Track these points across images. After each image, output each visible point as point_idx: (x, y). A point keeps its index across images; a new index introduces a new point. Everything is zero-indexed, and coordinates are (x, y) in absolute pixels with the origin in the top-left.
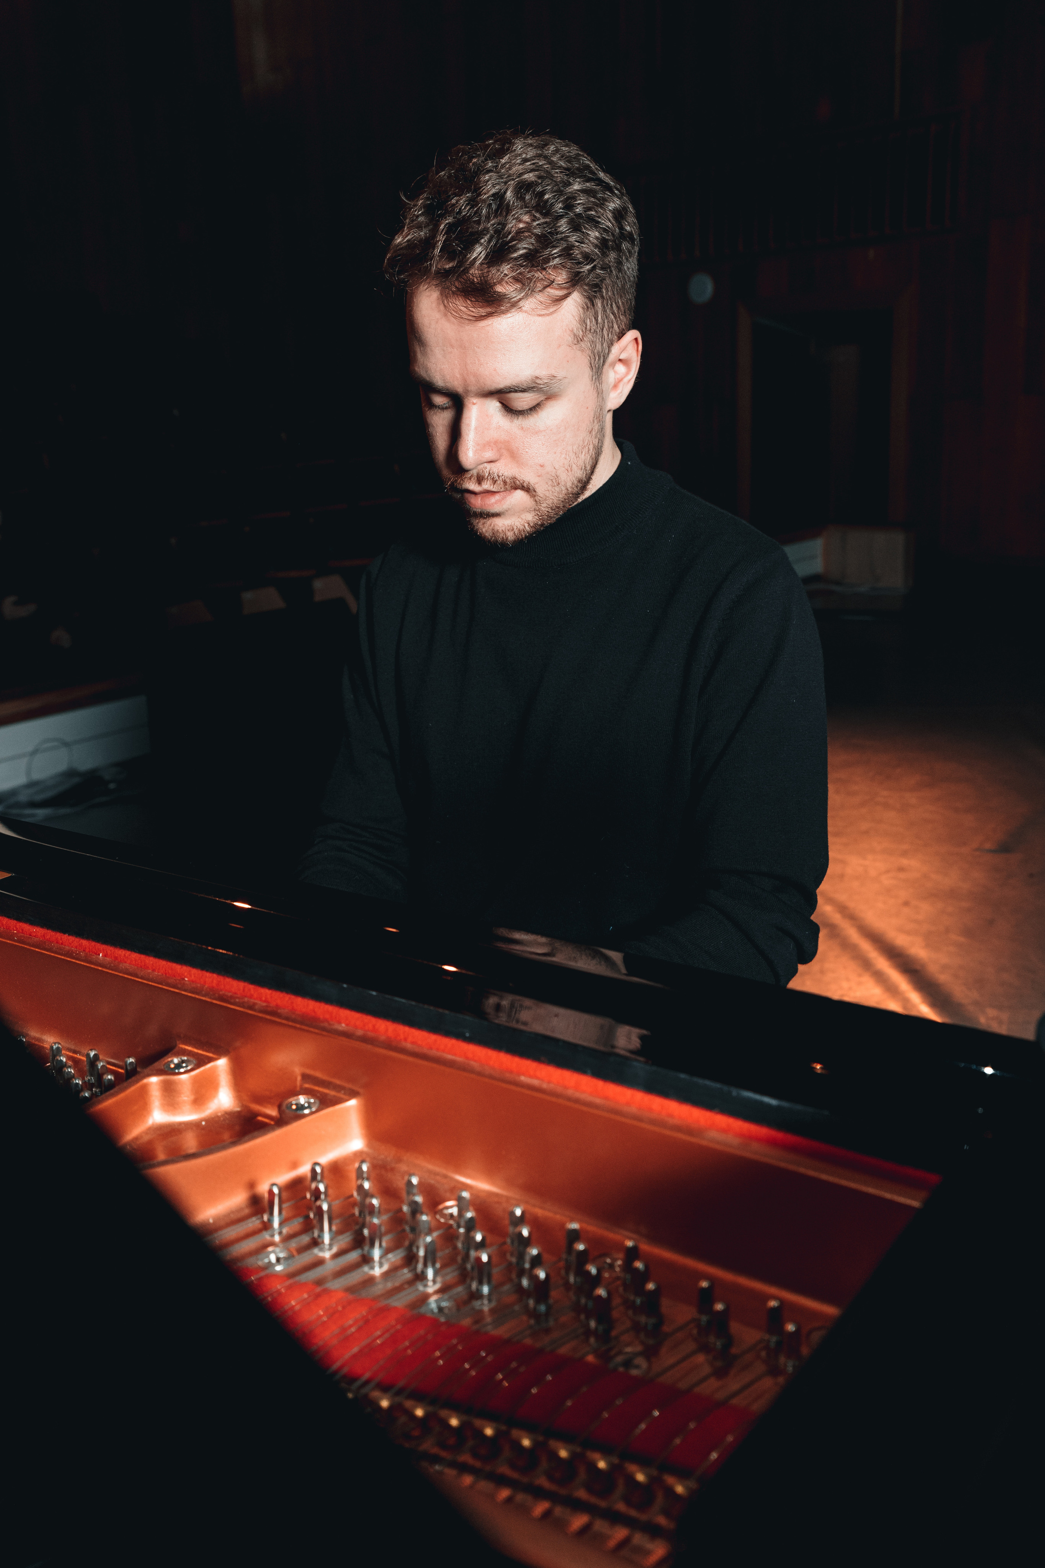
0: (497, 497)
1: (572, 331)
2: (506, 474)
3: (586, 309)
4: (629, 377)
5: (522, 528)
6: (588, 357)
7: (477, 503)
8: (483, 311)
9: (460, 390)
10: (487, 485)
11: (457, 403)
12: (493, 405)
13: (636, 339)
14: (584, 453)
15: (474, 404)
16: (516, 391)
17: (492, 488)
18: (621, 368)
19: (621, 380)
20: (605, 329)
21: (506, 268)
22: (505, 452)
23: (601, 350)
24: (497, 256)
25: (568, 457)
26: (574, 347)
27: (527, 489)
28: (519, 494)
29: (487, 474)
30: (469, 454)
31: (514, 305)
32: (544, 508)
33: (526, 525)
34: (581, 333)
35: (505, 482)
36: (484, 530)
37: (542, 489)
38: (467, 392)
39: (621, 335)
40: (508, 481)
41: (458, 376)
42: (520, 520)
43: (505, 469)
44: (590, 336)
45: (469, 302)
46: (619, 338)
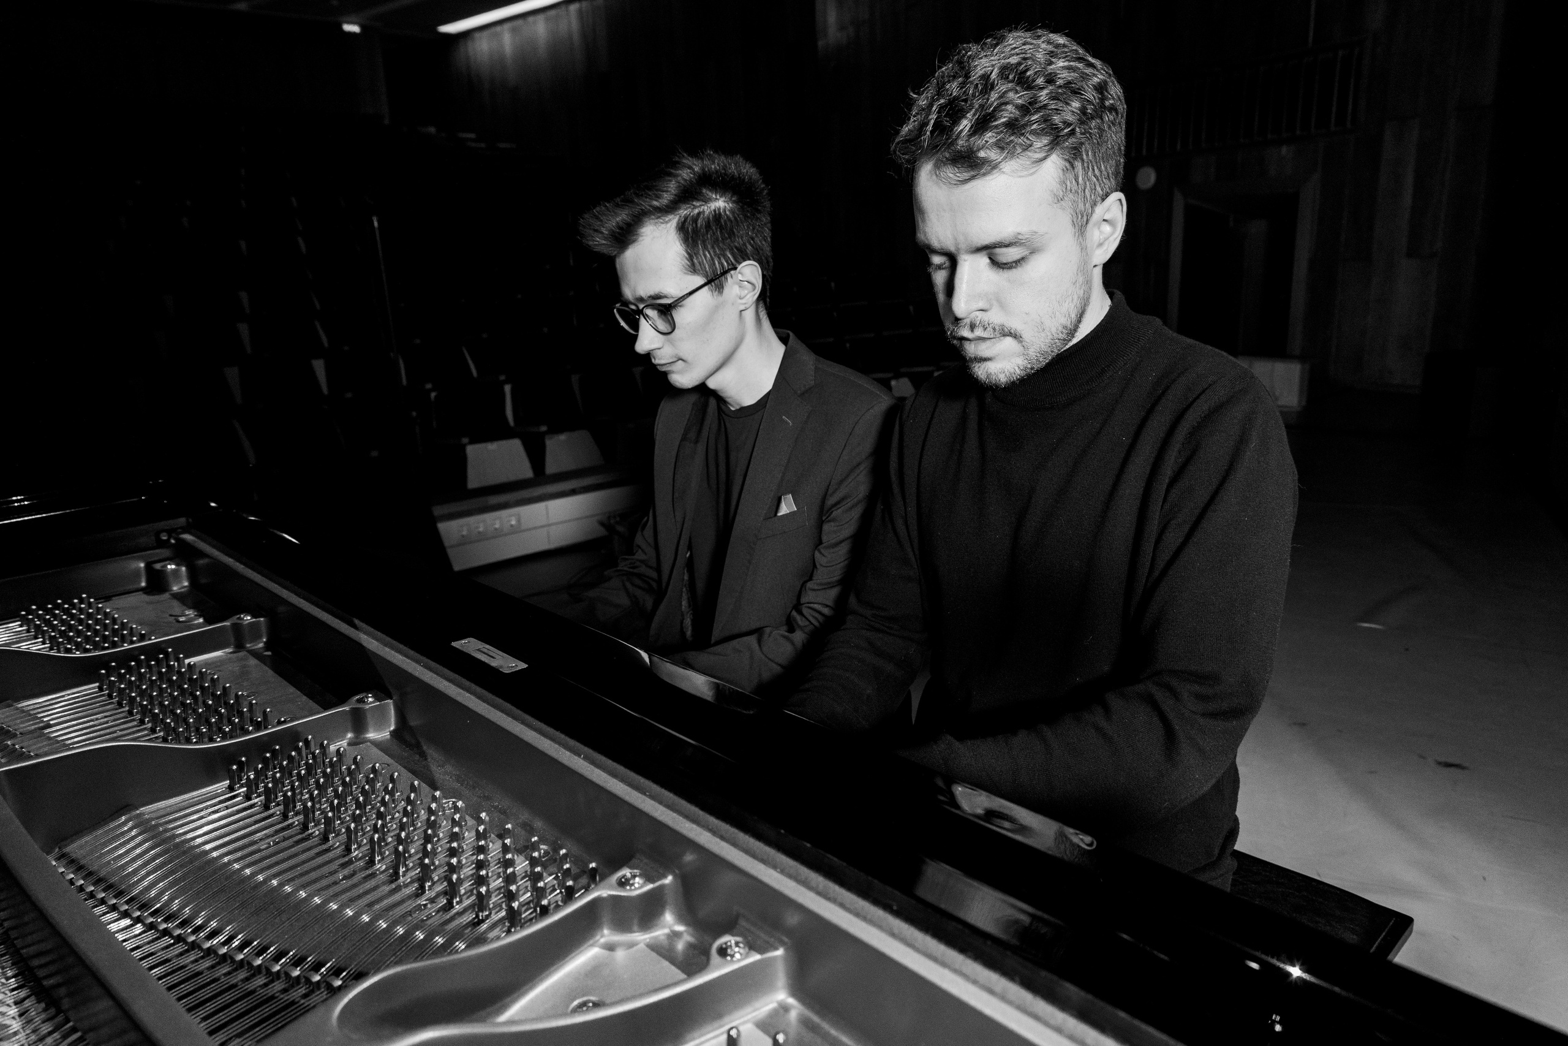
0: (988, 343)
1: (1052, 191)
2: (995, 322)
3: (1065, 171)
4: (1115, 236)
5: (1012, 371)
6: (1070, 216)
7: (971, 349)
8: (966, 175)
9: (952, 249)
10: (978, 332)
11: (953, 261)
12: (983, 260)
13: (1120, 200)
14: (1067, 303)
15: (965, 260)
16: (1000, 247)
17: (985, 335)
18: (1107, 228)
19: (1106, 239)
20: (1087, 190)
21: (990, 137)
22: (995, 303)
23: (1083, 210)
24: (982, 125)
25: (1051, 306)
26: (1055, 206)
27: (1016, 336)
28: (1009, 340)
29: (978, 322)
30: (962, 305)
31: (995, 167)
32: (1032, 353)
33: (1017, 368)
34: (1062, 193)
35: (994, 329)
36: (979, 373)
37: (1027, 335)
38: (958, 250)
39: (1104, 197)
40: (997, 328)
41: (950, 236)
42: (1011, 364)
43: (995, 317)
44: (1071, 196)
45: (956, 169)
46: (1103, 200)
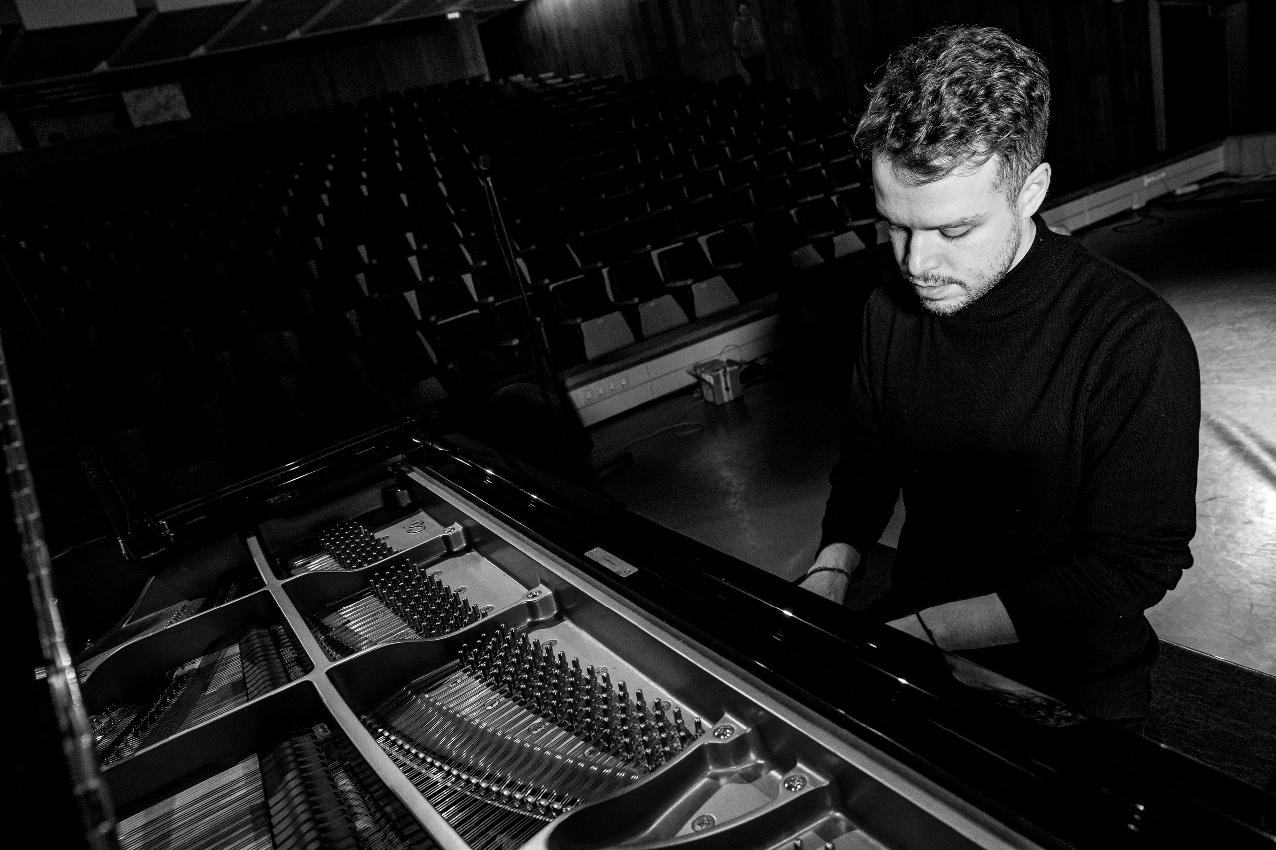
0: (938, 289)
1: (991, 182)
2: (944, 275)
3: (1002, 165)
4: (1041, 193)
5: (957, 306)
6: (1006, 194)
7: (923, 293)
8: (923, 179)
9: (909, 225)
10: (930, 283)
11: (909, 231)
12: (935, 235)
13: (1046, 170)
14: (1002, 256)
15: (920, 234)
16: (951, 226)
17: (934, 285)
18: (1035, 187)
19: (1034, 196)
20: (1019, 171)
21: (941, 148)
22: (944, 261)
23: (1016, 186)
24: (934, 138)
25: (990, 261)
26: (994, 192)
27: (961, 284)
28: (955, 288)
29: (930, 276)
30: (917, 265)
31: (948, 171)
32: (973, 293)
33: (961, 304)
34: (999, 181)
35: (943, 281)
36: (930, 307)
37: (970, 283)
38: (914, 227)
39: (1035, 167)
40: (946, 280)
41: (907, 218)
42: (956, 301)
43: (944, 272)
44: (1007, 181)
45: (913, 173)
46: (1032, 171)
